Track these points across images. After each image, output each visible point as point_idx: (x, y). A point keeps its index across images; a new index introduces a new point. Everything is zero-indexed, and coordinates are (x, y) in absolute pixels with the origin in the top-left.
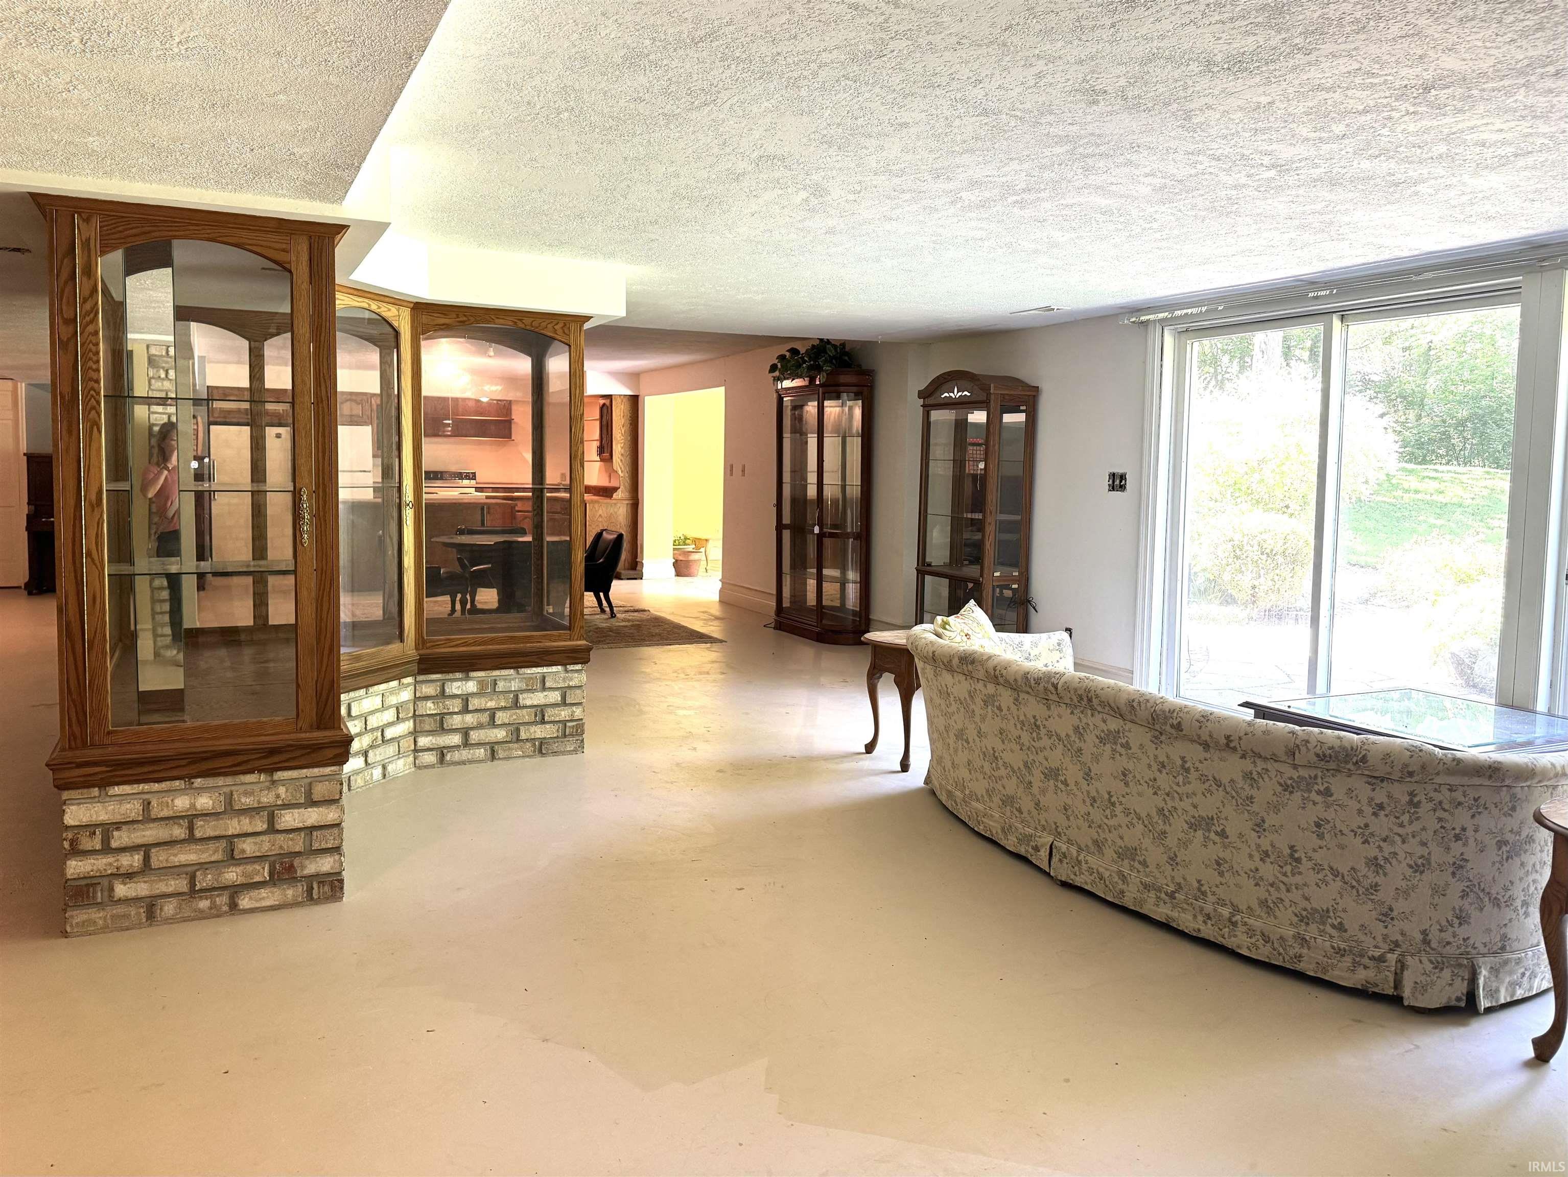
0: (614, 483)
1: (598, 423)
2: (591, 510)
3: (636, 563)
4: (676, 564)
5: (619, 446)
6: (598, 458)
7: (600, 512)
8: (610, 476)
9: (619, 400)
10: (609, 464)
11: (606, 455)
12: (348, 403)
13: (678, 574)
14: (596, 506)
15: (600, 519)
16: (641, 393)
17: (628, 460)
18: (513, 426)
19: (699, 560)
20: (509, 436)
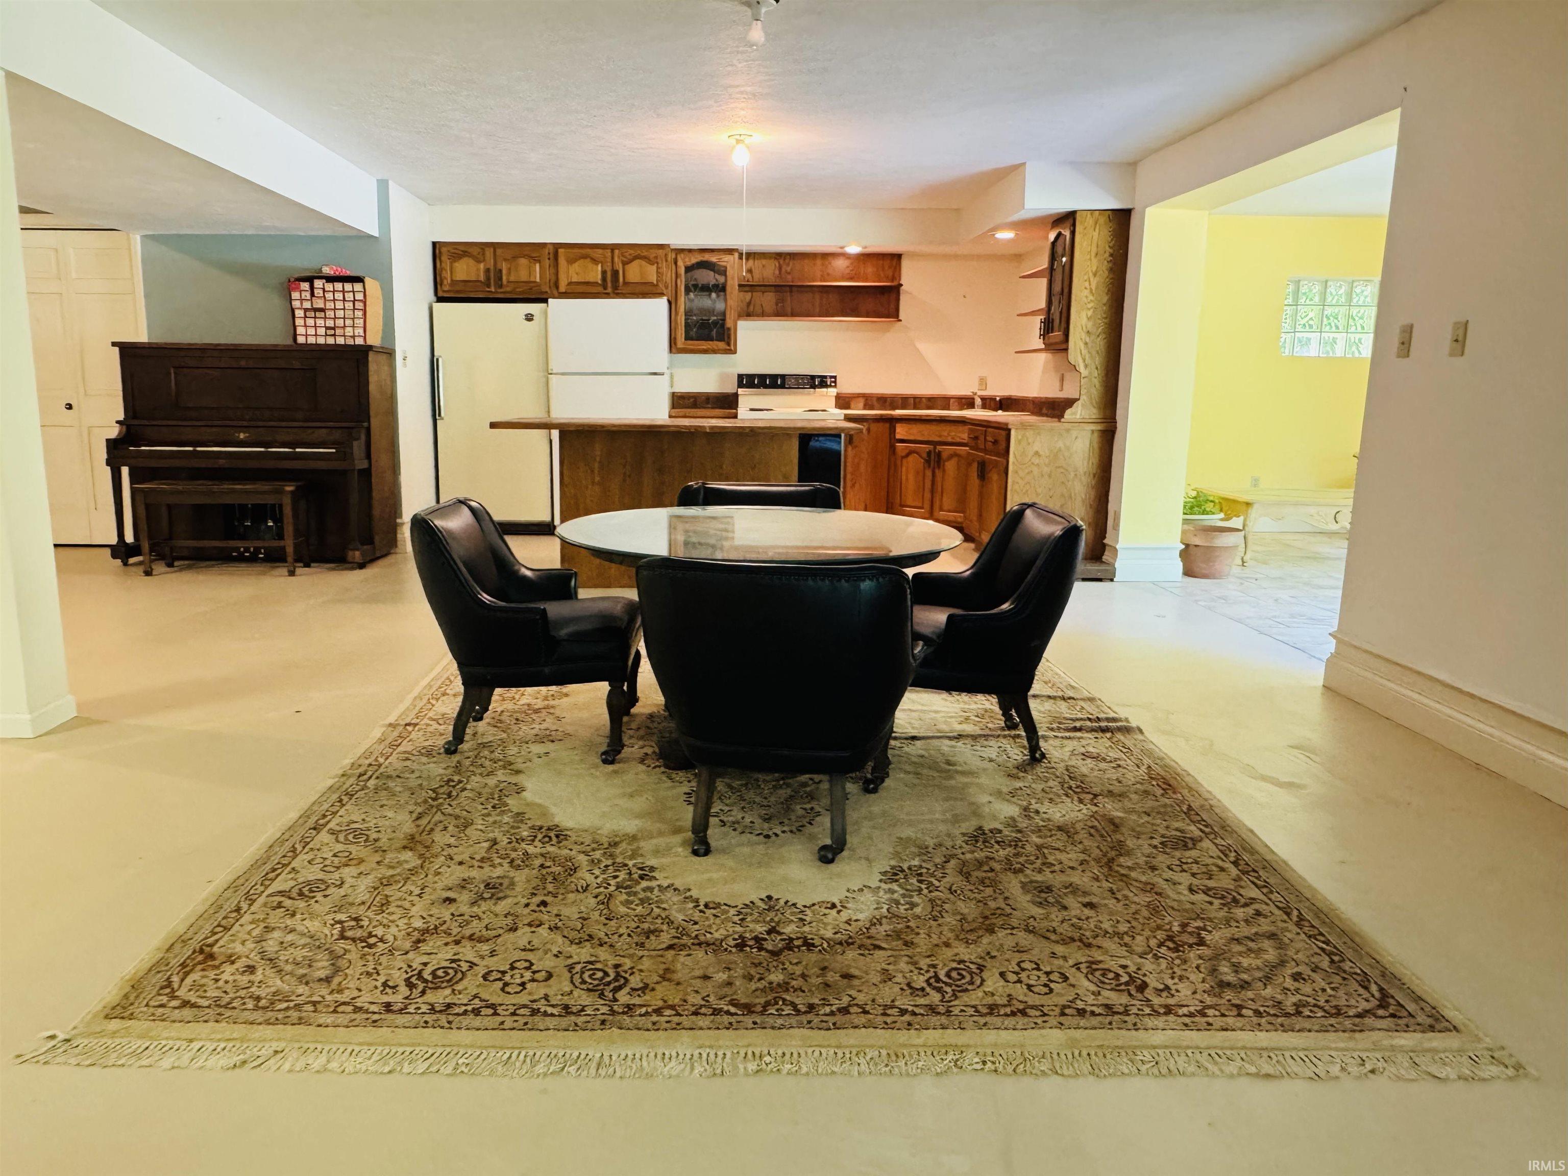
0: (1068, 392)
1: (1043, 282)
2: (1019, 442)
3: (1104, 546)
4: (1187, 553)
5: (1084, 315)
6: (1039, 344)
7: (1037, 447)
8: (1062, 380)
9: (1090, 221)
10: (1060, 355)
11: (1057, 335)
12: (637, 262)
13: (1189, 572)
14: (1029, 433)
15: (1036, 460)
16: (1136, 205)
17: (1100, 343)
18: (903, 298)
19: (1235, 547)
20: (894, 314)
